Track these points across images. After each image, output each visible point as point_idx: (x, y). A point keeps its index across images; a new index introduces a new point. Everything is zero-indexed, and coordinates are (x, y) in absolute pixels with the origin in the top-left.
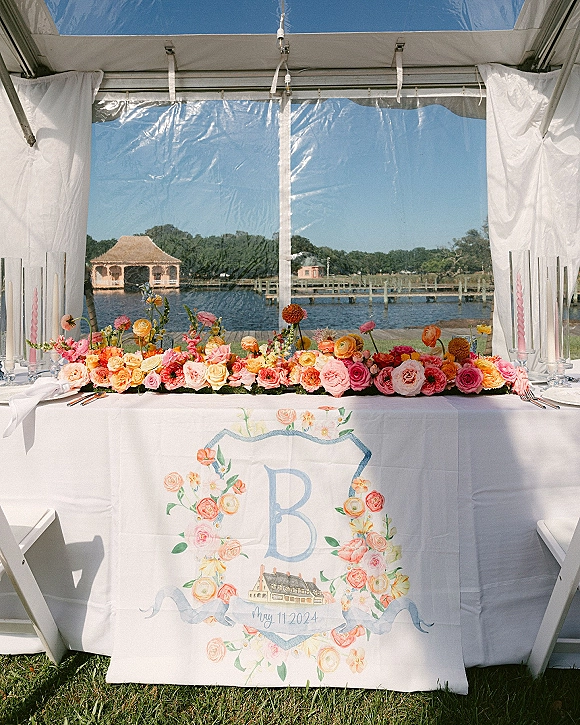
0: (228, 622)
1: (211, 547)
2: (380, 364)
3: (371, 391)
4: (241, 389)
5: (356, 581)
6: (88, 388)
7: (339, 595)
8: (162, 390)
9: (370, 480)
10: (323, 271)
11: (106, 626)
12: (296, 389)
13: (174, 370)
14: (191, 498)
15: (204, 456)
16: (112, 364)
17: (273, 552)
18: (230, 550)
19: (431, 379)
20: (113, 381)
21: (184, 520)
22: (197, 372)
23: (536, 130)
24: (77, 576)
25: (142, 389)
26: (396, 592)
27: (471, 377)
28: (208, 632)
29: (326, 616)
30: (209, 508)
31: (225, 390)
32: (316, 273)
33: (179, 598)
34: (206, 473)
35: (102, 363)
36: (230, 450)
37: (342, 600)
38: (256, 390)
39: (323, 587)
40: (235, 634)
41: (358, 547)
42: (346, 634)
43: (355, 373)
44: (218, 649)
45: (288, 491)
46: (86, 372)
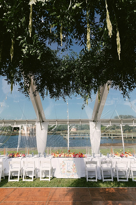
0: (64, 174)
1: (63, 169)
2: (75, 155)
3: (75, 157)
4: (65, 157)
5: (73, 171)
6: (54, 157)
7: (72, 172)
8: (59, 157)
9: (74, 164)
10: (77, 129)
11: (56, 175)
12: (69, 157)
13: (60, 156)
14: (62, 165)
15: (63, 162)
16: (56, 155)
17: (68, 169)
18: (65, 169)
19: (79, 156)
20: (55, 156)
21: (61, 167)
22: (62, 156)
23: (95, 128)
24: (54, 171)
25: (58, 157)
26: (76, 172)
27: (82, 156)
28: (63, 175)
29: (71, 173)
30: (63, 166)
31: (64, 157)
32: (75, 130)
33: (61, 172)
34: (63, 163)
35: (55, 155)
36: (65, 161)
37: (72, 173)
38: (66, 157)
39: (71, 172)
40: (65, 175)
41: (73, 169)
42: (73, 175)
43: (74, 156)
44: (64, 176)
45: (69, 164)
46: (54, 156)
